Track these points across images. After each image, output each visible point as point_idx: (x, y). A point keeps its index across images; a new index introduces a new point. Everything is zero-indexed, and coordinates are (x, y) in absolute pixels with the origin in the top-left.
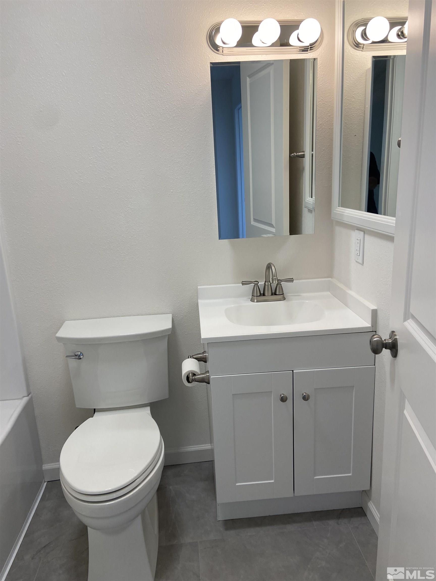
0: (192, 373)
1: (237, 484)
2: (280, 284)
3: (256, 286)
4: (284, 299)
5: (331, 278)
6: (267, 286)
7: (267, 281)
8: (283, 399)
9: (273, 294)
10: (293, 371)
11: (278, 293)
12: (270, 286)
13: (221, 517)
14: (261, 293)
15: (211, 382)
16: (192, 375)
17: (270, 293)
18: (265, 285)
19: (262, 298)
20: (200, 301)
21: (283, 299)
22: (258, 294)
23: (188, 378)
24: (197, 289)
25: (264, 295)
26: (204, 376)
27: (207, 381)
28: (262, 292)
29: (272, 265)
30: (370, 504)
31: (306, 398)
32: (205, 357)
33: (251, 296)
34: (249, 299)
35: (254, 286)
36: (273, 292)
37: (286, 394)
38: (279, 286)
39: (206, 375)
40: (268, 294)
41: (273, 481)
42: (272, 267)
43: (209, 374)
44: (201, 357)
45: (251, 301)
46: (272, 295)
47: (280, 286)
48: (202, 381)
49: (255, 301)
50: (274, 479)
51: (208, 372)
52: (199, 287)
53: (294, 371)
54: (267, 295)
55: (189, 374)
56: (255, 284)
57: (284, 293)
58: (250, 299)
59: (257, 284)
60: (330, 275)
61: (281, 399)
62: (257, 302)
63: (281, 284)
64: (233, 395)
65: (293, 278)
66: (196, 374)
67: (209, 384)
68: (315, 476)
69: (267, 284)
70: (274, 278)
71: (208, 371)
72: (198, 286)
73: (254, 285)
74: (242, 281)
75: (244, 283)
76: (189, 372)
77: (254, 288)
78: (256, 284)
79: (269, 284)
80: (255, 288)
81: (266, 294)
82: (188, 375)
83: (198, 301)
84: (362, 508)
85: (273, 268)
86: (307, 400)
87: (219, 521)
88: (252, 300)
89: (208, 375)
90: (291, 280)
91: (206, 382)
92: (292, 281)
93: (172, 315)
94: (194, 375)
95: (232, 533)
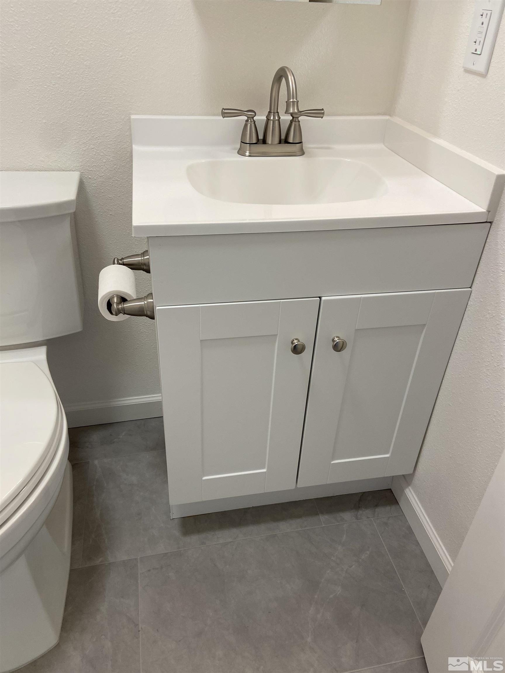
0: (118, 296)
1: (205, 478)
2: (297, 119)
3: (251, 121)
4: (302, 153)
5: (390, 116)
6: (272, 122)
7: (272, 111)
8: (297, 350)
9: (283, 141)
10: (320, 297)
11: (291, 140)
12: (277, 122)
13: (176, 514)
14: (259, 138)
15: (157, 316)
16: (119, 300)
17: (277, 140)
18: (268, 120)
19: (261, 148)
20: (135, 147)
21: (299, 153)
22: (253, 140)
23: (109, 305)
24: (130, 122)
25: (264, 142)
26: (143, 303)
27: (149, 313)
28: (261, 137)
29: (289, 72)
30: (409, 492)
31: (338, 347)
32: (146, 262)
33: (240, 142)
34: (235, 149)
35: (247, 121)
36: (283, 137)
37: (303, 340)
38: (295, 124)
39: (146, 302)
40: (272, 141)
41: (264, 470)
42: (287, 76)
43: (152, 300)
44: (140, 263)
45: (238, 153)
46: (280, 142)
47: (297, 123)
48: (140, 313)
49: (247, 154)
50: (266, 467)
51: (150, 295)
52: (133, 117)
53: (323, 298)
54: (270, 143)
55: (113, 297)
56: (249, 116)
57: (303, 141)
58: (237, 151)
59: (253, 118)
60: (389, 111)
61: (293, 349)
62: (250, 156)
63: (299, 122)
64: (201, 341)
65: (323, 109)
66: (128, 299)
67: (154, 319)
68: (333, 459)
69: (272, 118)
70: (291, 100)
71: (152, 293)
72: (133, 114)
73: (246, 118)
74: (222, 108)
75: (225, 113)
76: (111, 295)
77: (246, 125)
78: (251, 116)
79: (277, 118)
80: (249, 125)
81: (269, 140)
82: (109, 300)
83: (132, 147)
84: (391, 490)
85: (290, 78)
86: (339, 351)
87: (173, 519)
88: (241, 152)
89: (151, 302)
90: (319, 113)
91: (147, 316)
92: (322, 115)
93: (81, 175)
94: (123, 300)
95: (194, 539)
